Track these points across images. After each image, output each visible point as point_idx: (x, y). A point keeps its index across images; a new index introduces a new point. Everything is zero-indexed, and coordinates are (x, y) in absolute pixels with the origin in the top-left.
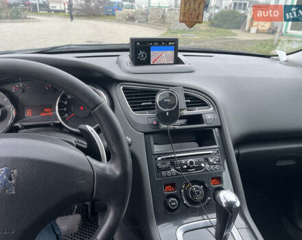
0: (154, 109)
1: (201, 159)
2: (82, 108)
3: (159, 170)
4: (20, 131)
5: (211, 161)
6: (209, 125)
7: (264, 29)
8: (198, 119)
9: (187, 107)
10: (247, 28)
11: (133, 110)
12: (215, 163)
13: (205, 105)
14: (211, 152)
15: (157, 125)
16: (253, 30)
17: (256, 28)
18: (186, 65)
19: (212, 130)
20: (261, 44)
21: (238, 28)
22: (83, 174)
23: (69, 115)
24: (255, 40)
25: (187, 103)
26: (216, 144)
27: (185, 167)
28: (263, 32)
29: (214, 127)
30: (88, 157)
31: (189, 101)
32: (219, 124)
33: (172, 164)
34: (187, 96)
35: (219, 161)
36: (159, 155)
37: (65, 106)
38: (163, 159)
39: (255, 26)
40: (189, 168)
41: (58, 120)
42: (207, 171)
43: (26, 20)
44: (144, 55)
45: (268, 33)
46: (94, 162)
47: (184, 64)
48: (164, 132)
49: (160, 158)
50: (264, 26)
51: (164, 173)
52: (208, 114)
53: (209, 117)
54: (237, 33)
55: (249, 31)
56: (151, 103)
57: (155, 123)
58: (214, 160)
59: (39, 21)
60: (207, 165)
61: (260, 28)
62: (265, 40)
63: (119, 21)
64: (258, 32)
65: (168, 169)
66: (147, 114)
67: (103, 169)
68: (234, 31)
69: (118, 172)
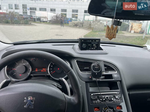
0: (90, 71)
1: (112, 96)
2: (58, 69)
3: (92, 100)
4: (32, 78)
5: (117, 97)
6: (115, 80)
7: (138, 31)
8: (110, 76)
9: (105, 70)
10: (129, 31)
11: (81, 71)
12: (118, 98)
13: (114, 70)
14: (117, 93)
15: (91, 78)
16: (132, 32)
17: (134, 31)
18: (104, 51)
19: (117, 82)
20: (136, 38)
21: (125, 30)
22: (62, 101)
23: (53, 72)
24: (134, 36)
25: (105, 69)
26: (119, 89)
27: (104, 99)
28: (137, 33)
29: (118, 81)
30: (63, 93)
31: (106, 68)
32: (120, 80)
33: (98, 97)
34: (105, 66)
35: (120, 98)
36: (92, 93)
37: (51, 68)
38: (94, 95)
39: (133, 30)
40: (106, 100)
41: (48, 74)
42: (115, 102)
43: (31, 25)
44: (85, 46)
45: (140, 33)
46: (66, 96)
47: (103, 50)
48: (95, 82)
49: (92, 94)
50: (138, 30)
51: (94, 102)
52: (115, 74)
53: (115, 76)
54: (124, 33)
55: (130, 32)
56: (89, 68)
57: (90, 77)
58: (118, 97)
59: (36, 25)
60: (115, 99)
61: (136, 31)
62: (139, 36)
63: (70, 26)
64: (135, 32)
65: (96, 100)
66: (87, 73)
67: (70, 99)
68: (123, 32)
69: (76, 101)
